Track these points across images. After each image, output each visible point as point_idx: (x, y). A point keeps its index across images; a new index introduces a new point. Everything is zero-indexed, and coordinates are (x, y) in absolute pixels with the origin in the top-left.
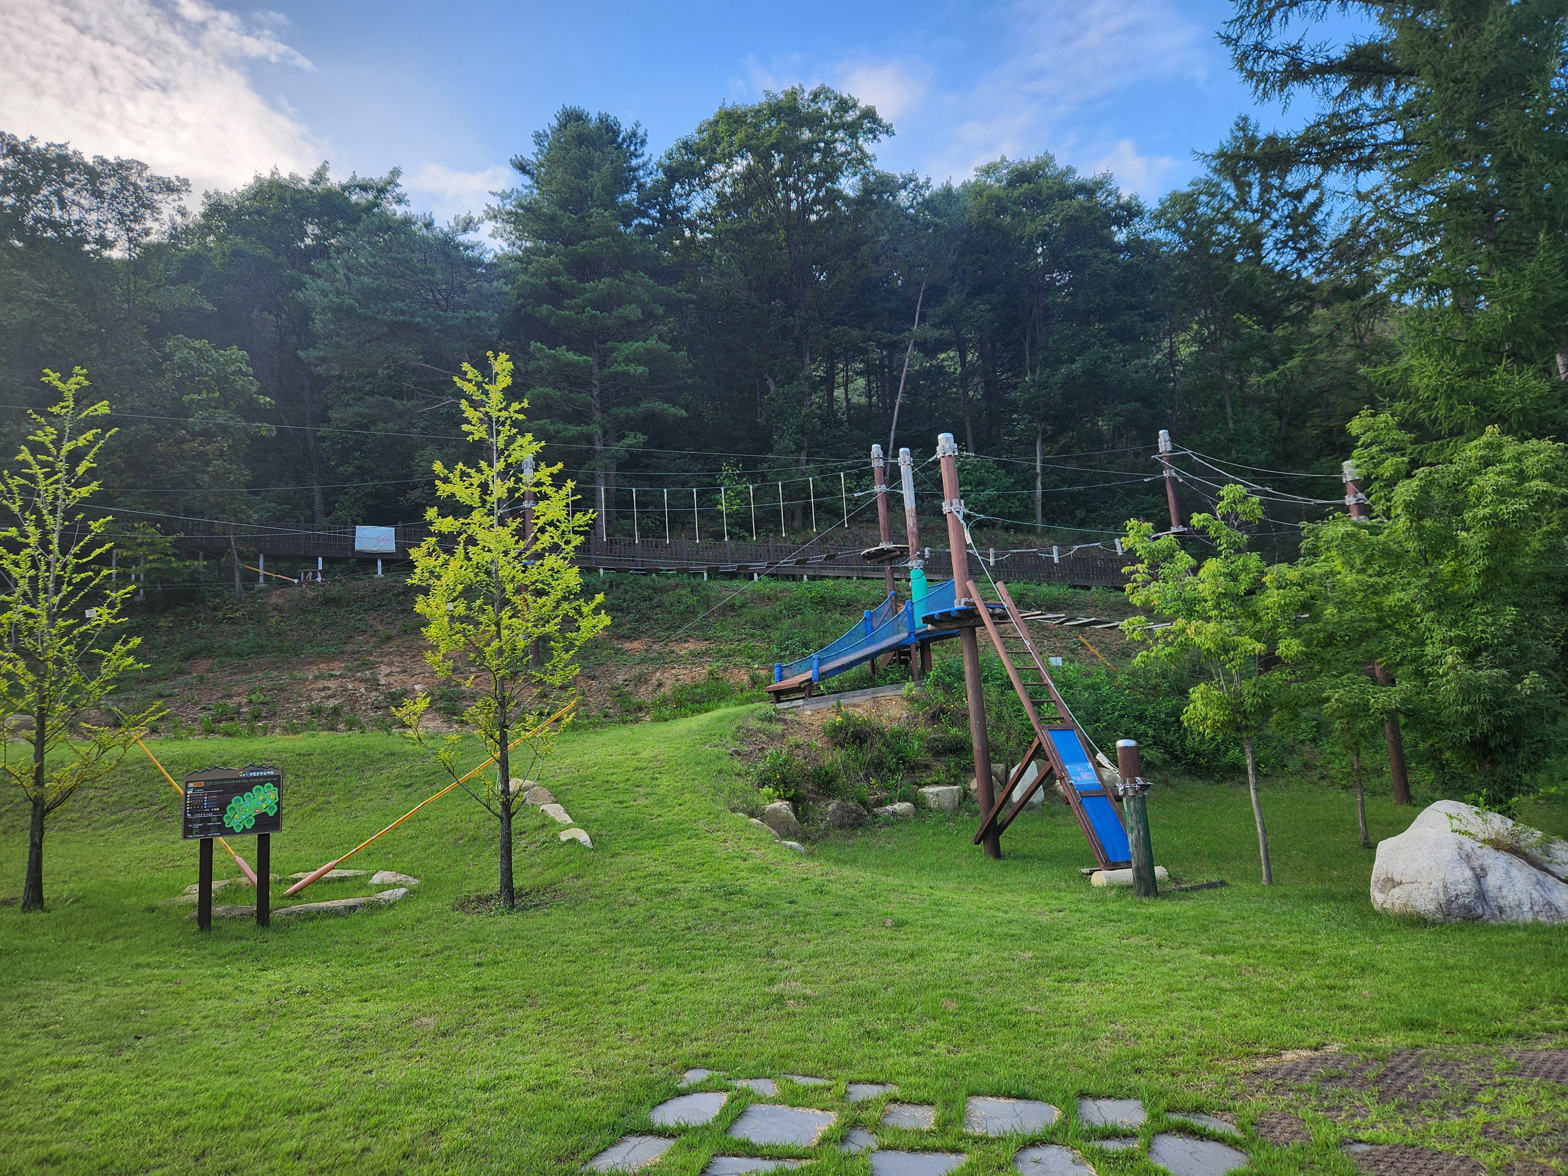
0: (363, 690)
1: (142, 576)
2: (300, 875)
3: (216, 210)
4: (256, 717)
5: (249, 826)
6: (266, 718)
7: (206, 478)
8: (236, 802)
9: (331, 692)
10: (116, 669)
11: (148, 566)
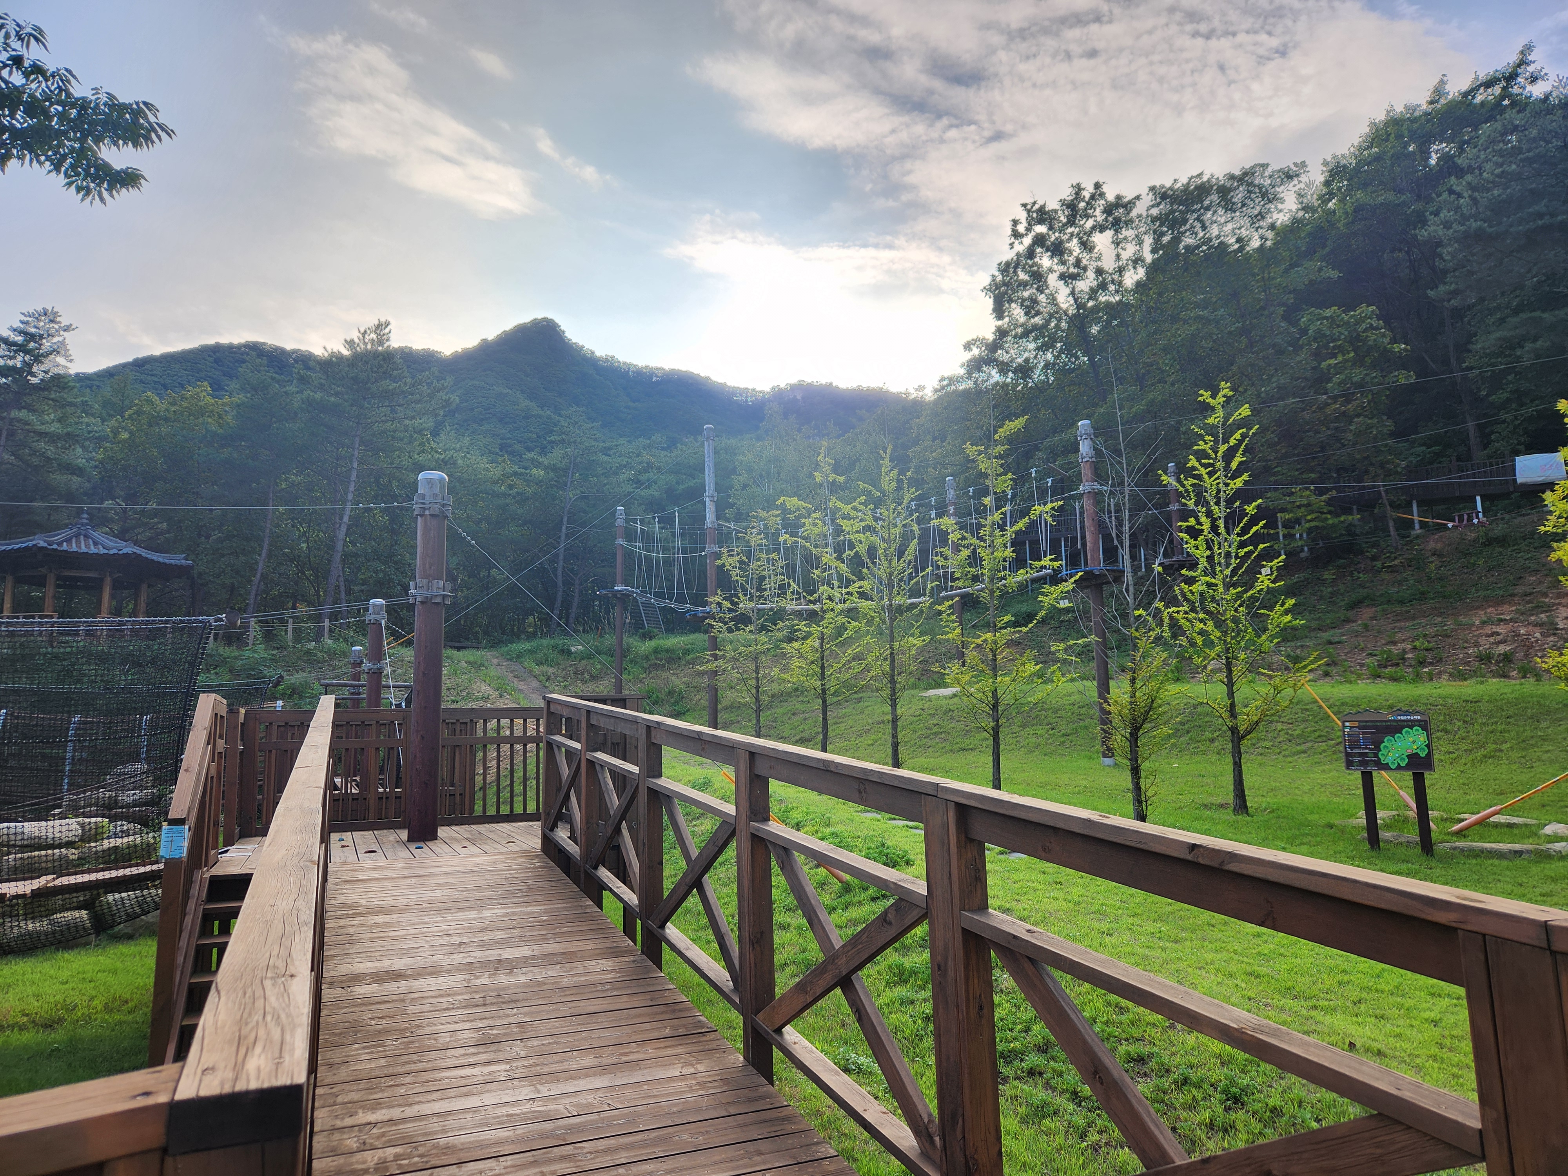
0: (1538, 635)
1: (1305, 535)
2: (1466, 816)
3: (1336, 173)
4: (1422, 663)
5: (1403, 764)
6: (1431, 664)
7: (1350, 436)
8: (1387, 741)
9: (1501, 637)
10: (1278, 626)
11: (1307, 525)
